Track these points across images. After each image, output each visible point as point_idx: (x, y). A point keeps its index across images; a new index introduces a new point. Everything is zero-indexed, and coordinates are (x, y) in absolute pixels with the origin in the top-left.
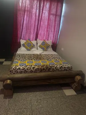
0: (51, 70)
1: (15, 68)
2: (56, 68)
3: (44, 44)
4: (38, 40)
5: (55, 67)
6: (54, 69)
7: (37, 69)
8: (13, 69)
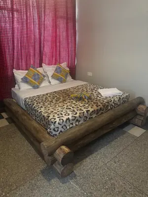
0: (109, 108)
1: (61, 121)
2: (114, 103)
3: (61, 72)
4: (43, 65)
5: (113, 101)
6: (112, 105)
7: (93, 111)
8: (59, 123)
